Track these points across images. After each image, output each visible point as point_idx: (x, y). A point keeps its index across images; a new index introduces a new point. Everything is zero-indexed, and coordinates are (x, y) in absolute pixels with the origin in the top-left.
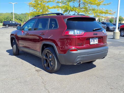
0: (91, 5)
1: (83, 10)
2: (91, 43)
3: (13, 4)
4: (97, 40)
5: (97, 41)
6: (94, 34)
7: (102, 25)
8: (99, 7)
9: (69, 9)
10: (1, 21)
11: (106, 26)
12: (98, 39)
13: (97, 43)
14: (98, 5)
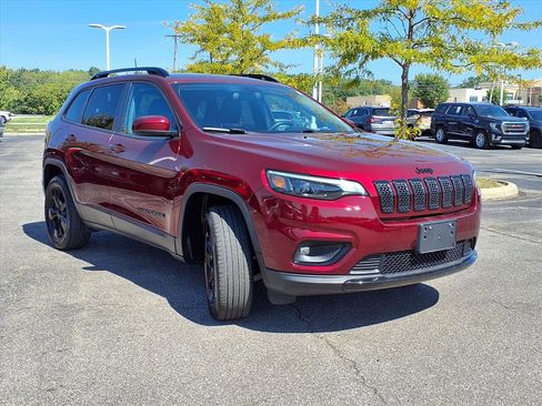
0: (464, 31)
1: (426, 50)
3: (108, 29)
7: (509, 117)
8: (498, 37)
9: (368, 46)
10: (46, 109)
11: (527, 123)
14: (495, 28)
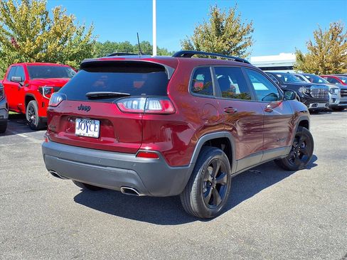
2: (78, 132)
4: (98, 126)
5: (97, 129)
6: (81, 108)
12: (101, 124)
13: (96, 135)
